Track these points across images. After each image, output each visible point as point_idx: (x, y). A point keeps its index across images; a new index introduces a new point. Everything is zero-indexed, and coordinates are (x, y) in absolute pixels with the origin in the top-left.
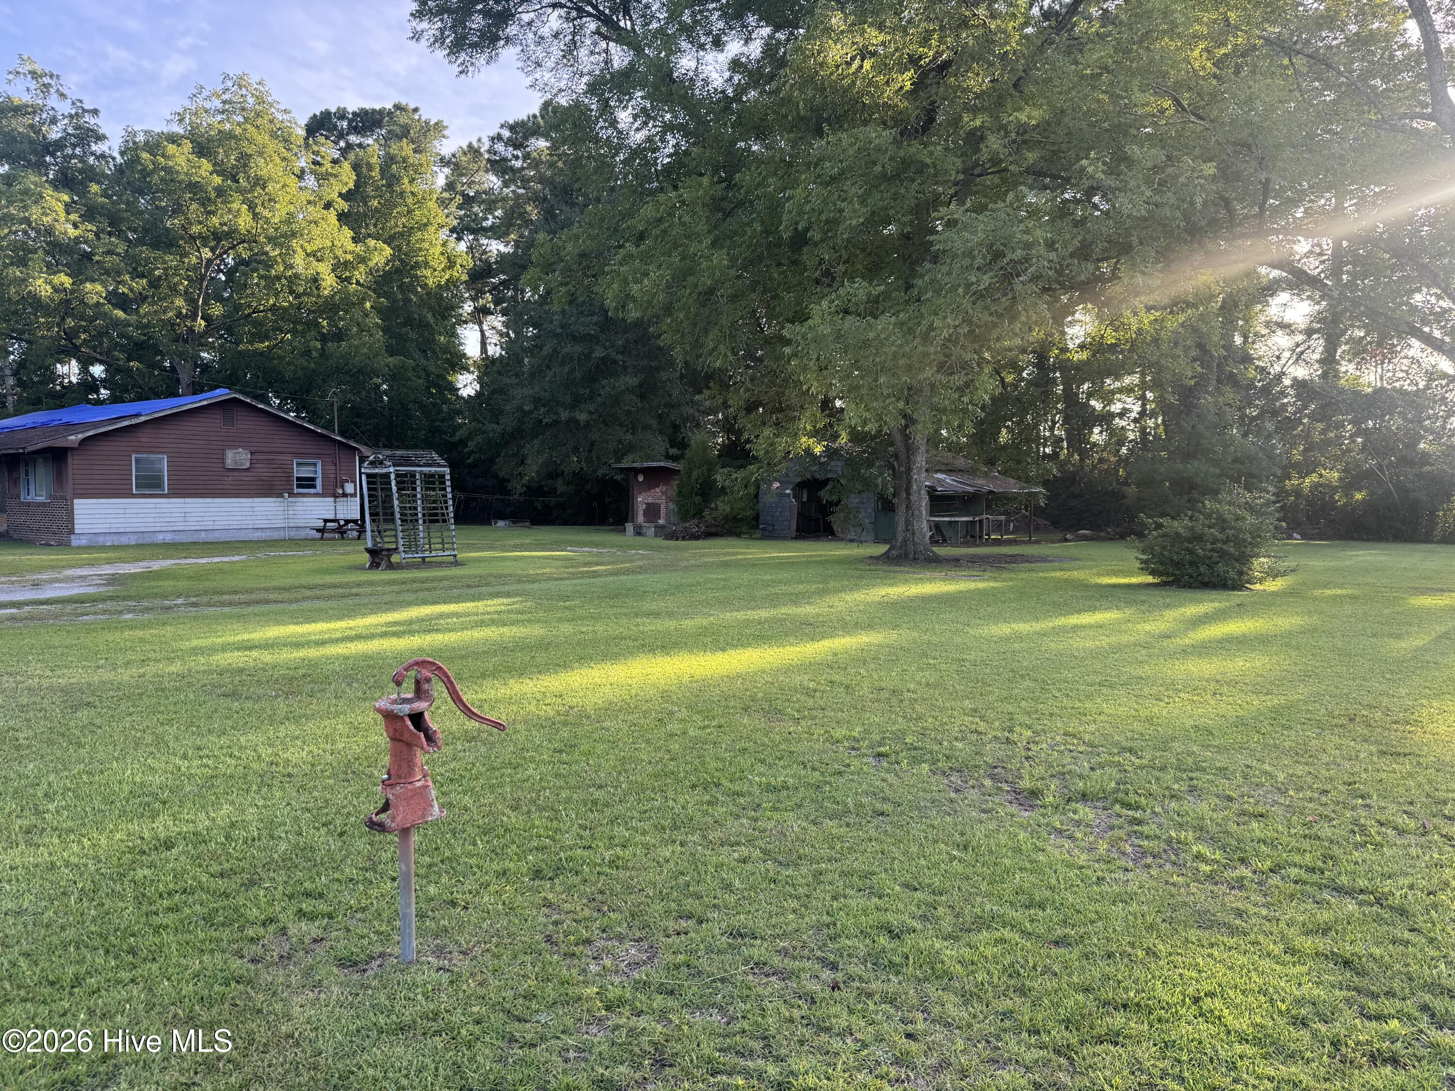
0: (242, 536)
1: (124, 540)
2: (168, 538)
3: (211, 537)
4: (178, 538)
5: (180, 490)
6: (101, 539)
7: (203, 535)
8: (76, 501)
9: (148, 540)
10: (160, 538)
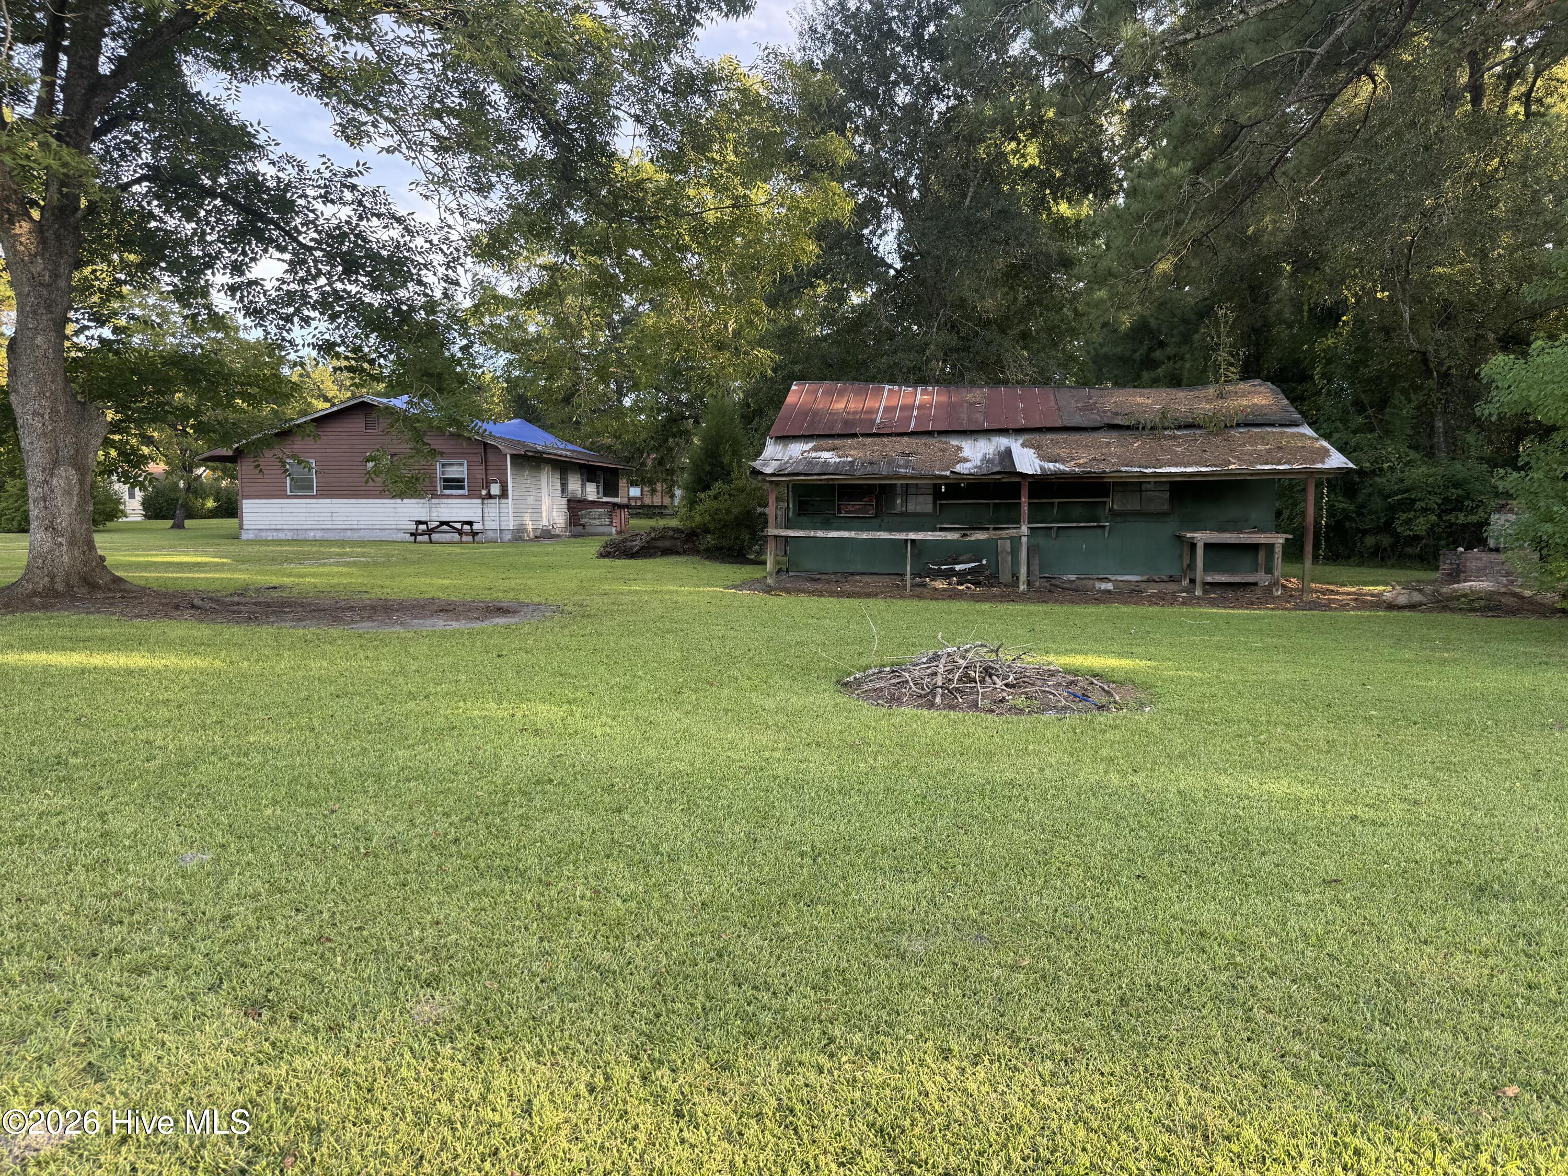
0: (384, 536)
1: (282, 536)
2: (319, 535)
3: (356, 536)
4: (328, 536)
5: (326, 493)
6: (264, 534)
7: (349, 533)
8: (244, 501)
9: (300, 537)
10: (311, 535)
